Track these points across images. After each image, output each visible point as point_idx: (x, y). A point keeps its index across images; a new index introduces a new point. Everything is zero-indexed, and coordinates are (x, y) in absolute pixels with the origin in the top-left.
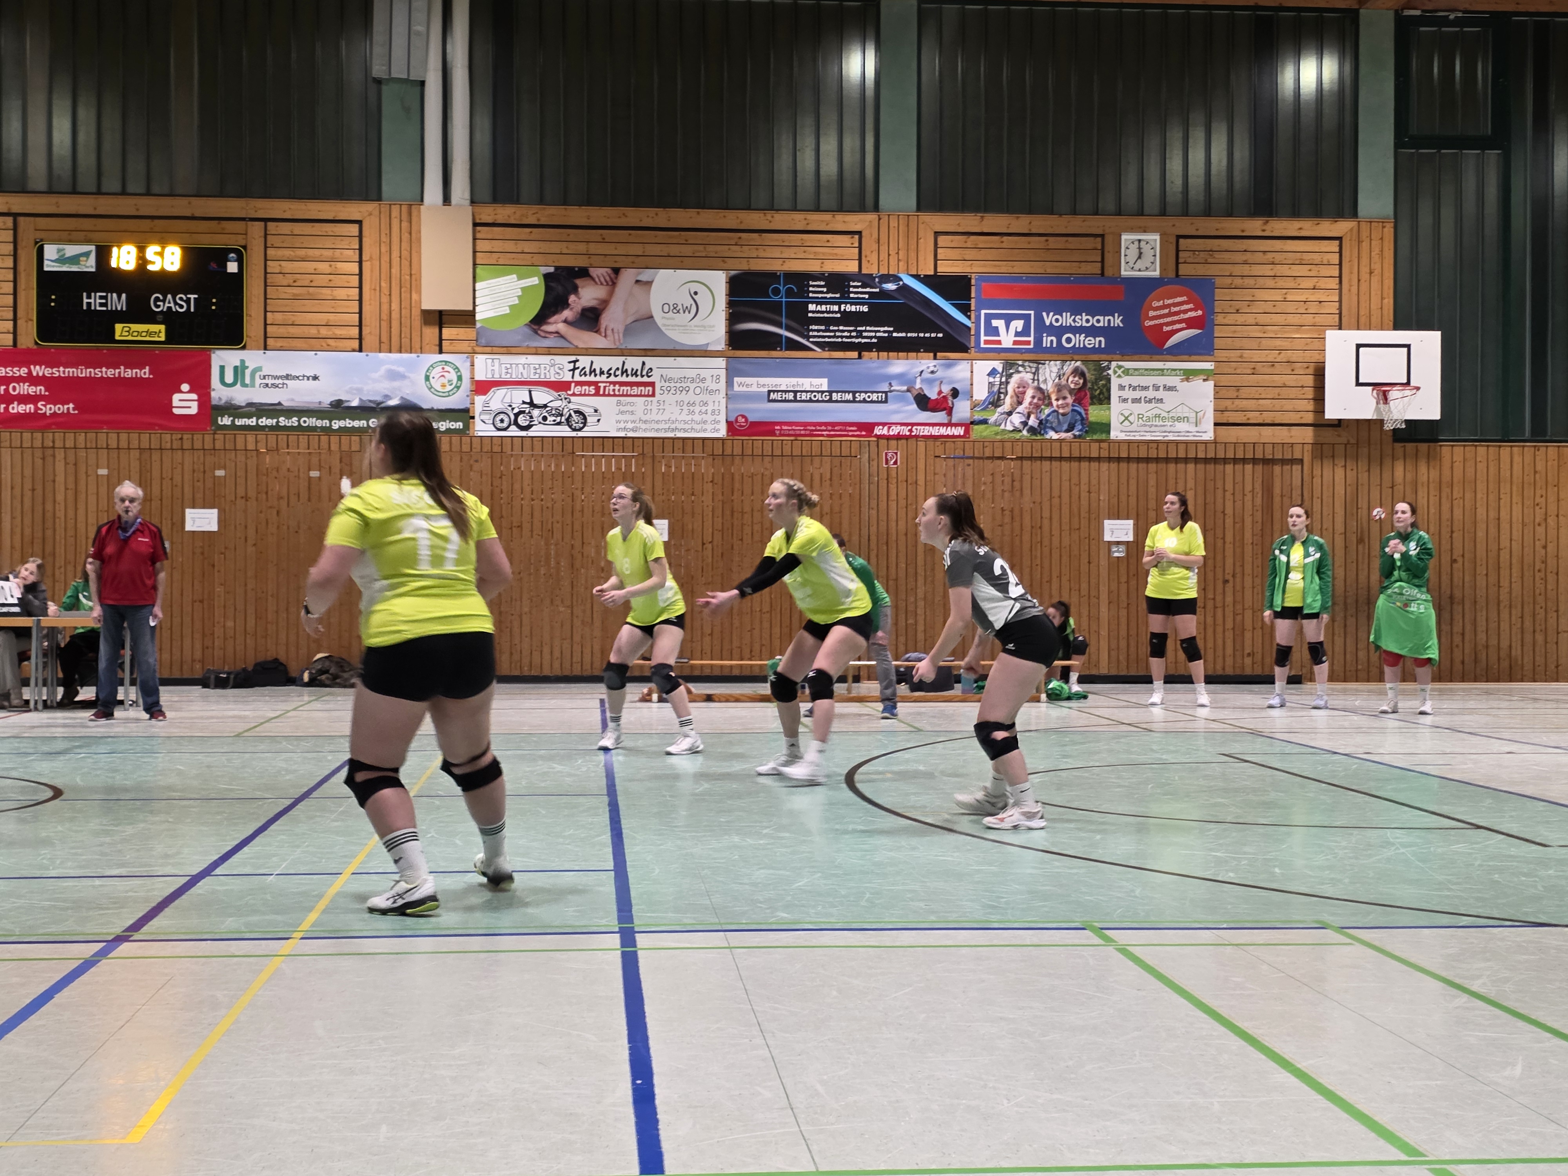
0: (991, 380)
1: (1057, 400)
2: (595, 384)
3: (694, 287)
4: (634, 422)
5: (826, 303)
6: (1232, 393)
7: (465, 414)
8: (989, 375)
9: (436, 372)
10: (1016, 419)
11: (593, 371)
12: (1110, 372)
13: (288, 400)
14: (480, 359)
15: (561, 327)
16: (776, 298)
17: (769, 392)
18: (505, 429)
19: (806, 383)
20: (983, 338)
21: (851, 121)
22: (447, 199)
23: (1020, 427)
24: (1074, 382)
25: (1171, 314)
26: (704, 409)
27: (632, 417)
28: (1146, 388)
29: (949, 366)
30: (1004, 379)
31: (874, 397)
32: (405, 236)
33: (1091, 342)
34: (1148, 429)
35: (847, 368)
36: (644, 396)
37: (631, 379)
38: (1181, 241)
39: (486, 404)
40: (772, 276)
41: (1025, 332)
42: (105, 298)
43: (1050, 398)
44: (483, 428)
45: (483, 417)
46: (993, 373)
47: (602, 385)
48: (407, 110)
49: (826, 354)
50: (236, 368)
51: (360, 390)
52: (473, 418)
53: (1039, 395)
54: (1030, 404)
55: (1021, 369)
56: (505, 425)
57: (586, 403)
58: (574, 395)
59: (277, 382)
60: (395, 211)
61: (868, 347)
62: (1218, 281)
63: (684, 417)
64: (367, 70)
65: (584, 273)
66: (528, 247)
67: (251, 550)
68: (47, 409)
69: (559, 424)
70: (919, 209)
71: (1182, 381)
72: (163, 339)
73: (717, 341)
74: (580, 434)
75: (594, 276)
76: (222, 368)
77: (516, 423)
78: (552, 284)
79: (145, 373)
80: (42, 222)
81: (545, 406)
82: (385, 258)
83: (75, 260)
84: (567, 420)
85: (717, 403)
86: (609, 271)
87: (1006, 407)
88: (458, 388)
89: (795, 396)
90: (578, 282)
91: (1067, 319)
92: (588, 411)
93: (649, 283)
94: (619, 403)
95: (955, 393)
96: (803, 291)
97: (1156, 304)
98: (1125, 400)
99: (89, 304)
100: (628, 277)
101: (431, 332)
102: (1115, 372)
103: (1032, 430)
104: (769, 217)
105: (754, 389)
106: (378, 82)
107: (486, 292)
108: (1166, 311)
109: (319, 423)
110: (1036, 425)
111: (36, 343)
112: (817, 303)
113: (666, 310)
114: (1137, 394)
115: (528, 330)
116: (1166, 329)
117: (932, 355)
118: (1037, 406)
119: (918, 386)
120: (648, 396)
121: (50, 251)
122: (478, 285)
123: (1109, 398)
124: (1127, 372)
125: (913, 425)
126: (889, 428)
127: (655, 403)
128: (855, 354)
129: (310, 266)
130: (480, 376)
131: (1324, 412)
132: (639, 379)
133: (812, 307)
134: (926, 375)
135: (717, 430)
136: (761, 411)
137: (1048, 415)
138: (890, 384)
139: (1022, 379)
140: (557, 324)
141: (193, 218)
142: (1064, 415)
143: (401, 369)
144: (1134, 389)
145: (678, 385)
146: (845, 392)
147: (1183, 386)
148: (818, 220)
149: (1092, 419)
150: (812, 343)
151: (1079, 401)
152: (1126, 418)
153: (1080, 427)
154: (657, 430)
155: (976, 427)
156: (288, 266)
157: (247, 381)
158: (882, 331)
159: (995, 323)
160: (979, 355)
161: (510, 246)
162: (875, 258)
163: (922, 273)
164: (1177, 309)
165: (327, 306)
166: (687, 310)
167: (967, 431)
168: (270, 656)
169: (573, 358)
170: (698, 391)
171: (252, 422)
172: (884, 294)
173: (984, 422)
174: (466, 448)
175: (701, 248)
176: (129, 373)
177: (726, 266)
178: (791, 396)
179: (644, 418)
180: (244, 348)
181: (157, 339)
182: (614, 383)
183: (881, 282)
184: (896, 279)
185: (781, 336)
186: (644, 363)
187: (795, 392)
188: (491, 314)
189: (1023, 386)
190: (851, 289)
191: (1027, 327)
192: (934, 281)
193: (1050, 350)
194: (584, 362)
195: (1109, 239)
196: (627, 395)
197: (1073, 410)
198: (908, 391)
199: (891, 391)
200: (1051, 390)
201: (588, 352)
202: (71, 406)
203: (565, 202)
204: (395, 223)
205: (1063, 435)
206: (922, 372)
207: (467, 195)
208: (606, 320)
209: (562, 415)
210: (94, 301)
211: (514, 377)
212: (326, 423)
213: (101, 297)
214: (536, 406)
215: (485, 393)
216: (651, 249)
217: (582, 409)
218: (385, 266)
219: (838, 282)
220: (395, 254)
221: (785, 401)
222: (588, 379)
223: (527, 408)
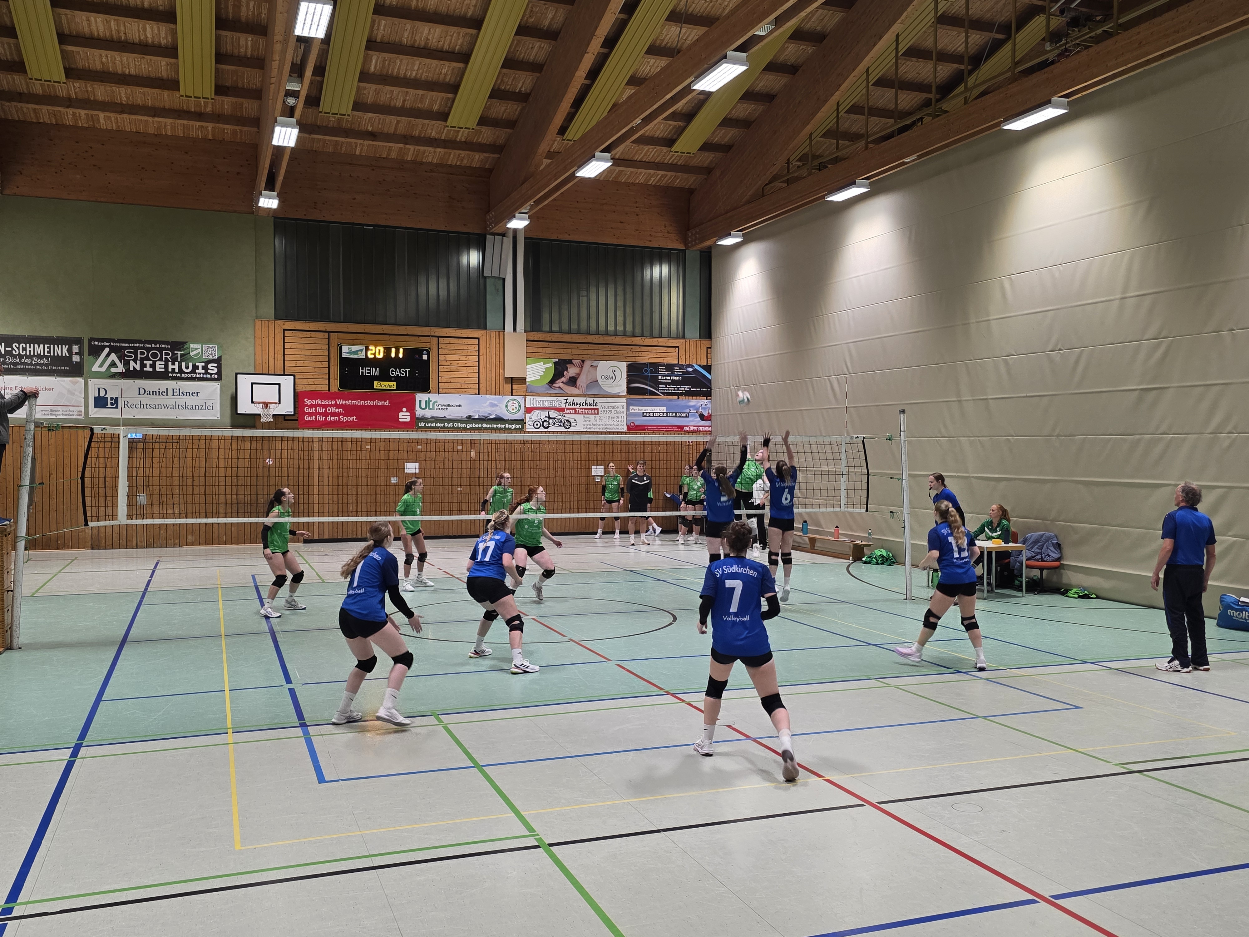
2: (575, 409)
3: (614, 368)
4: (590, 425)
5: (665, 376)
7: (522, 422)
9: (510, 404)
11: (574, 404)
13: (448, 415)
14: (528, 398)
15: (561, 385)
16: (646, 374)
17: (643, 413)
18: (538, 428)
19: (657, 409)
22: (515, 330)
26: (618, 419)
27: (589, 423)
31: (684, 415)
32: (497, 345)
35: (674, 403)
36: (594, 414)
37: (589, 407)
39: (531, 417)
40: (645, 364)
42: (370, 370)
44: (529, 428)
45: (529, 423)
47: (577, 409)
48: (498, 290)
49: (665, 397)
50: (426, 401)
51: (479, 411)
52: (525, 423)
56: (538, 426)
57: (571, 417)
58: (566, 413)
59: (444, 407)
60: (493, 334)
61: (681, 394)
63: (610, 422)
64: (479, 272)
65: (570, 362)
66: (547, 350)
68: (344, 419)
69: (560, 426)
70: (700, 338)
72: (395, 388)
73: (623, 392)
75: (574, 363)
76: (420, 401)
77: (543, 426)
78: (558, 367)
79: (387, 403)
80: (341, 335)
81: (555, 418)
82: (489, 354)
83: (356, 352)
84: (564, 424)
85: (623, 417)
86: (580, 361)
88: (519, 410)
90: (568, 366)
92: (571, 420)
93: (596, 367)
94: (584, 417)
96: (657, 371)
99: (362, 373)
100: (587, 364)
101: (508, 387)
104: (643, 340)
105: (637, 411)
106: (486, 277)
107: (530, 369)
111: (339, 390)
112: (662, 376)
113: (603, 378)
115: (547, 386)
117: (705, 398)
119: (700, 411)
120: (596, 414)
121: (345, 349)
122: (528, 367)
125: (698, 426)
126: (691, 428)
127: (598, 417)
128: (676, 397)
129: (457, 357)
130: (528, 406)
132: (592, 407)
133: (660, 378)
134: (703, 406)
135: (623, 429)
136: (640, 421)
138: (690, 409)
140: (559, 383)
141: (407, 335)
143: (496, 402)
145: (608, 410)
146: (672, 413)
148: (662, 341)
150: (660, 392)
154: (599, 429)
156: (448, 357)
157: (431, 407)
158: (687, 388)
161: (540, 350)
162: (683, 357)
163: (702, 364)
165: (463, 374)
166: (611, 378)
170: (615, 412)
171: (433, 425)
172: (688, 372)
175: (616, 352)
176: (380, 403)
177: (626, 360)
178: (652, 415)
179: (594, 423)
180: (430, 392)
181: (392, 388)
182: (582, 409)
183: (686, 368)
184: (692, 366)
185: (648, 389)
186: (594, 400)
187: (653, 413)
188: (533, 379)
190: (675, 370)
192: (706, 368)
196: (588, 414)
198: (697, 412)
199: (690, 413)
201: (571, 395)
202: (355, 418)
203: (560, 332)
204: (493, 339)
207: (523, 328)
208: (579, 382)
209: (561, 422)
210: (364, 371)
211: (542, 406)
212: (465, 425)
213: (368, 370)
214: (551, 418)
215: (530, 413)
216: (597, 352)
217: (570, 420)
218: (489, 358)
219: (670, 367)
220: (493, 353)
221: (650, 416)
222: (571, 407)
223: (547, 419)
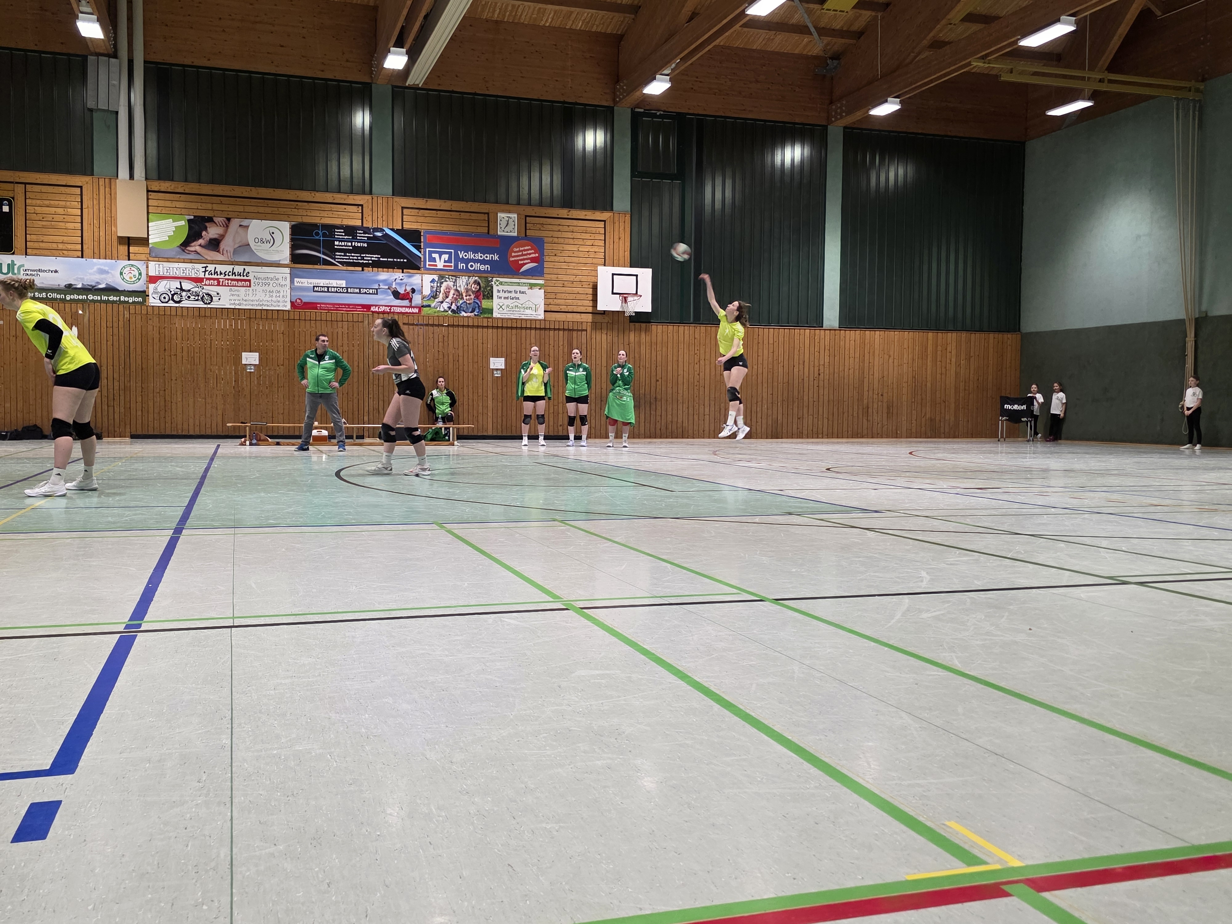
0: (432, 285)
1: (466, 296)
2: (218, 279)
3: (272, 230)
4: (239, 300)
5: (344, 241)
6: (553, 296)
7: (143, 294)
8: (431, 282)
9: (126, 271)
10: (445, 305)
11: (216, 273)
12: (493, 283)
13: (40, 283)
14: (152, 264)
15: (198, 248)
16: (317, 238)
17: (314, 287)
18: (167, 302)
19: (334, 283)
20: (428, 263)
21: (357, 147)
22: (132, 177)
23: (447, 309)
24: (474, 287)
25: (522, 255)
26: (278, 295)
27: (238, 298)
28: (510, 292)
29: (410, 277)
30: (439, 285)
31: (371, 291)
32: (108, 196)
33: (483, 267)
34: (512, 312)
35: (356, 276)
36: (245, 287)
37: (237, 277)
38: (527, 218)
39: (156, 289)
40: (315, 226)
41: (449, 261)
43: (462, 295)
44: (153, 301)
45: (153, 296)
46: (433, 281)
47: (221, 280)
48: (108, 127)
49: (345, 268)
50: (9, 265)
51: (82, 279)
52: (148, 296)
53: (457, 293)
54: (452, 298)
55: (447, 279)
56: (166, 300)
57: (212, 290)
58: (205, 285)
59: (33, 273)
60: (102, 182)
61: (367, 265)
62: (546, 240)
63: (267, 298)
64: (84, 105)
65: (210, 220)
66: (178, 204)
67: (19, 365)
69: (197, 300)
70: (393, 195)
71: (529, 289)
73: (285, 259)
74: (209, 306)
75: (216, 221)
77: (173, 299)
78: (193, 225)
81: (189, 291)
82: (96, 207)
84: (202, 298)
85: (285, 292)
86: (225, 219)
87: (440, 299)
88: (139, 279)
89: (328, 290)
90: (207, 224)
91: (471, 255)
92: (212, 293)
93: (247, 227)
94: (231, 290)
95: (413, 291)
96: (332, 235)
97: (515, 250)
98: (500, 298)
100: (235, 223)
101: (123, 249)
102: (495, 283)
103: (453, 311)
104: (313, 195)
105: (306, 285)
106: (91, 110)
107: (155, 228)
108: (520, 253)
109: (59, 296)
110: (455, 309)
112: (339, 241)
113: (257, 240)
114: (507, 295)
115: (179, 249)
116: (520, 262)
117: (401, 270)
118: (456, 299)
119: (394, 286)
120: (247, 287)
122: (150, 224)
123: (492, 296)
124: (501, 283)
125: (391, 306)
126: (379, 308)
127: (251, 290)
128: (360, 269)
129: (53, 210)
130: (152, 273)
131: (597, 307)
132: (242, 278)
133: (336, 243)
134: (398, 281)
135: (286, 306)
136: (310, 297)
137: (462, 304)
138: (379, 285)
139: (448, 285)
140: (195, 246)
142: (469, 304)
143: (106, 268)
144: (505, 292)
145: (264, 281)
146: (355, 288)
147: (529, 292)
148: (339, 198)
149: (483, 307)
150: (337, 262)
151: (477, 297)
152: (501, 307)
153: (478, 310)
154: (252, 305)
155: (424, 309)
156: (38, 209)
157: (16, 271)
158: (375, 257)
159: (434, 255)
160: (426, 272)
161: (168, 204)
162: (370, 219)
163: (395, 228)
164: (525, 253)
165: (62, 232)
166: (268, 242)
167: (420, 311)
168: (32, 423)
169: (205, 265)
170: (274, 285)
172: (375, 238)
173: (429, 306)
174: (144, 312)
175: (276, 209)
177: (289, 219)
178: (326, 290)
179: (245, 298)
180: (13, 254)
182: (228, 280)
183: (374, 232)
184: (382, 230)
185: (320, 257)
186: (244, 269)
187: (328, 287)
189: (448, 288)
190: (358, 235)
191: (450, 258)
192: (401, 232)
193: (462, 271)
194: (211, 267)
195: (491, 216)
196: (235, 286)
197: (474, 302)
198: (389, 288)
199: (379, 289)
200: (463, 291)
201: (212, 262)
203: (199, 181)
204: (102, 188)
205: (469, 314)
206: (396, 279)
207: (143, 175)
208: (222, 246)
209: (198, 296)
211: (172, 275)
212: (63, 296)
214: (184, 290)
215: (155, 283)
216: (248, 209)
217: (210, 293)
218: (96, 212)
219: (351, 231)
220: (102, 205)
221: (323, 292)
222: (213, 276)
223: (179, 291)
